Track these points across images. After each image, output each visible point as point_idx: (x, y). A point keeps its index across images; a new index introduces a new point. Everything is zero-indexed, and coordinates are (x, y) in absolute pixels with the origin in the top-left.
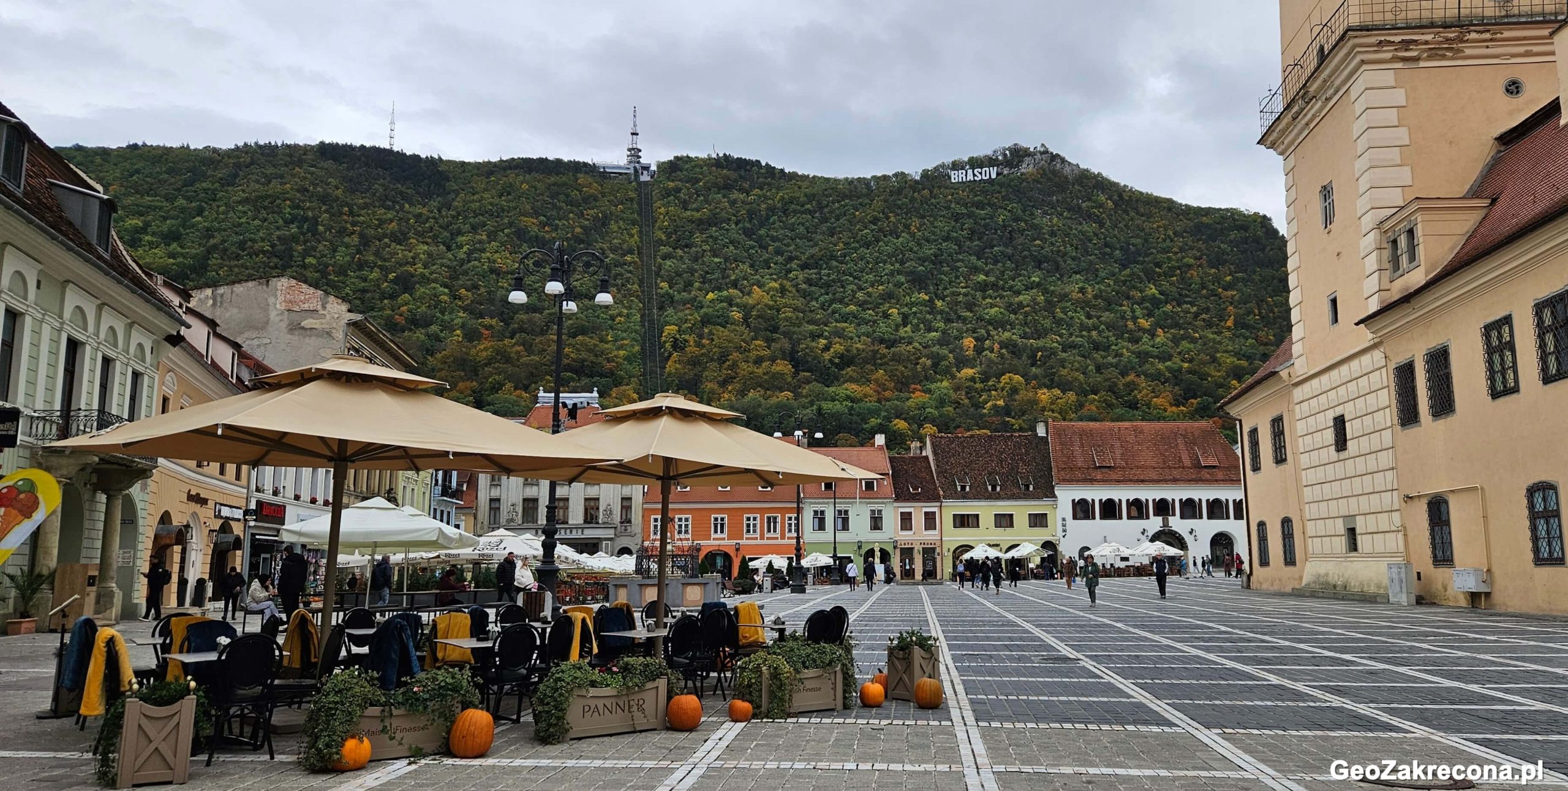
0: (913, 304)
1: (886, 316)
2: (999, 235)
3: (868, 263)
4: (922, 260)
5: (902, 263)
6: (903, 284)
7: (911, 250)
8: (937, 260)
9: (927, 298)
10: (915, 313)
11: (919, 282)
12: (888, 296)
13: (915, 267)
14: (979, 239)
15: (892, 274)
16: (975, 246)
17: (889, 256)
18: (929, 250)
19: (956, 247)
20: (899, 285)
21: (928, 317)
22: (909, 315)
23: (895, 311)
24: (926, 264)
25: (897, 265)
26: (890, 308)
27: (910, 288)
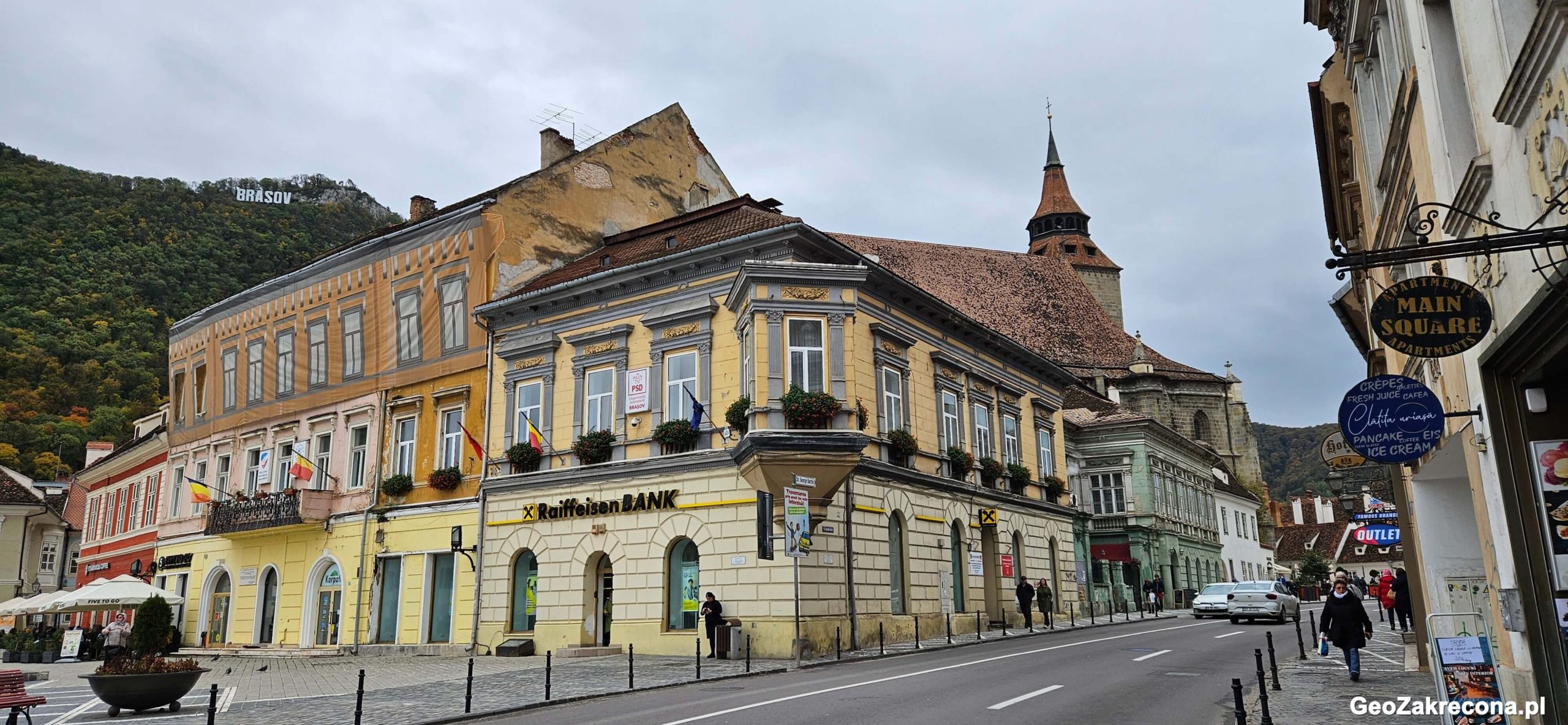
0: (133, 319)
1: (89, 327)
2: (275, 262)
3: (89, 266)
4: (165, 274)
5: (137, 272)
6: (128, 295)
7: (156, 261)
8: (185, 277)
9: (155, 314)
10: (131, 329)
11: (150, 294)
12: (102, 307)
13: (151, 279)
14: (249, 262)
15: (118, 281)
16: (242, 268)
17: (123, 262)
18: (178, 264)
19: (216, 266)
20: (123, 296)
21: (150, 334)
22: (123, 330)
23: (104, 323)
24: (170, 278)
25: (129, 274)
26: (98, 319)
27: (136, 301)
